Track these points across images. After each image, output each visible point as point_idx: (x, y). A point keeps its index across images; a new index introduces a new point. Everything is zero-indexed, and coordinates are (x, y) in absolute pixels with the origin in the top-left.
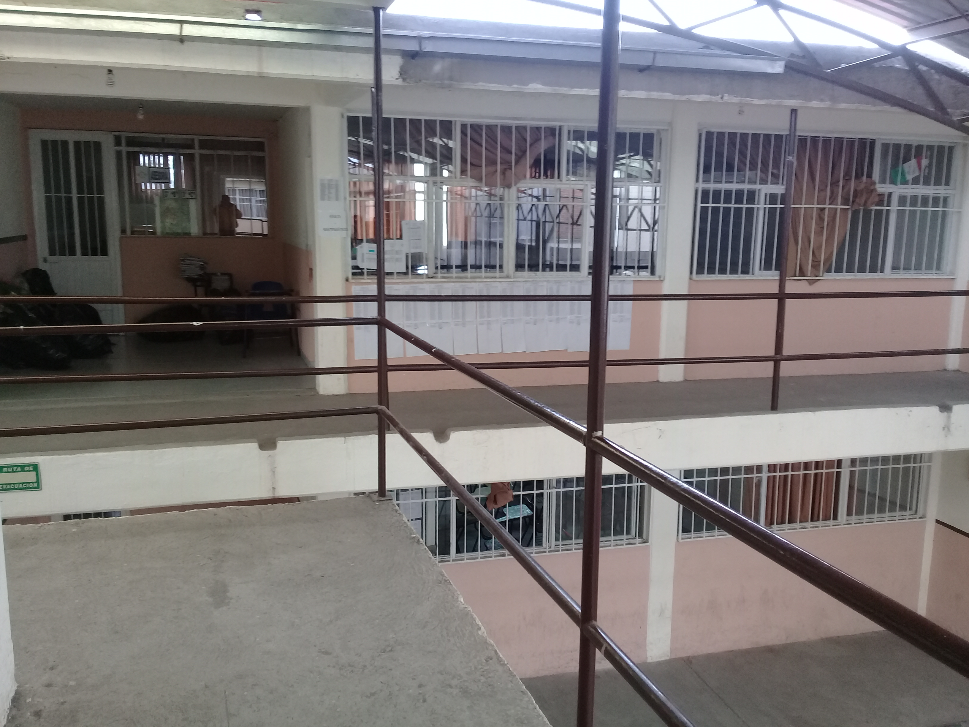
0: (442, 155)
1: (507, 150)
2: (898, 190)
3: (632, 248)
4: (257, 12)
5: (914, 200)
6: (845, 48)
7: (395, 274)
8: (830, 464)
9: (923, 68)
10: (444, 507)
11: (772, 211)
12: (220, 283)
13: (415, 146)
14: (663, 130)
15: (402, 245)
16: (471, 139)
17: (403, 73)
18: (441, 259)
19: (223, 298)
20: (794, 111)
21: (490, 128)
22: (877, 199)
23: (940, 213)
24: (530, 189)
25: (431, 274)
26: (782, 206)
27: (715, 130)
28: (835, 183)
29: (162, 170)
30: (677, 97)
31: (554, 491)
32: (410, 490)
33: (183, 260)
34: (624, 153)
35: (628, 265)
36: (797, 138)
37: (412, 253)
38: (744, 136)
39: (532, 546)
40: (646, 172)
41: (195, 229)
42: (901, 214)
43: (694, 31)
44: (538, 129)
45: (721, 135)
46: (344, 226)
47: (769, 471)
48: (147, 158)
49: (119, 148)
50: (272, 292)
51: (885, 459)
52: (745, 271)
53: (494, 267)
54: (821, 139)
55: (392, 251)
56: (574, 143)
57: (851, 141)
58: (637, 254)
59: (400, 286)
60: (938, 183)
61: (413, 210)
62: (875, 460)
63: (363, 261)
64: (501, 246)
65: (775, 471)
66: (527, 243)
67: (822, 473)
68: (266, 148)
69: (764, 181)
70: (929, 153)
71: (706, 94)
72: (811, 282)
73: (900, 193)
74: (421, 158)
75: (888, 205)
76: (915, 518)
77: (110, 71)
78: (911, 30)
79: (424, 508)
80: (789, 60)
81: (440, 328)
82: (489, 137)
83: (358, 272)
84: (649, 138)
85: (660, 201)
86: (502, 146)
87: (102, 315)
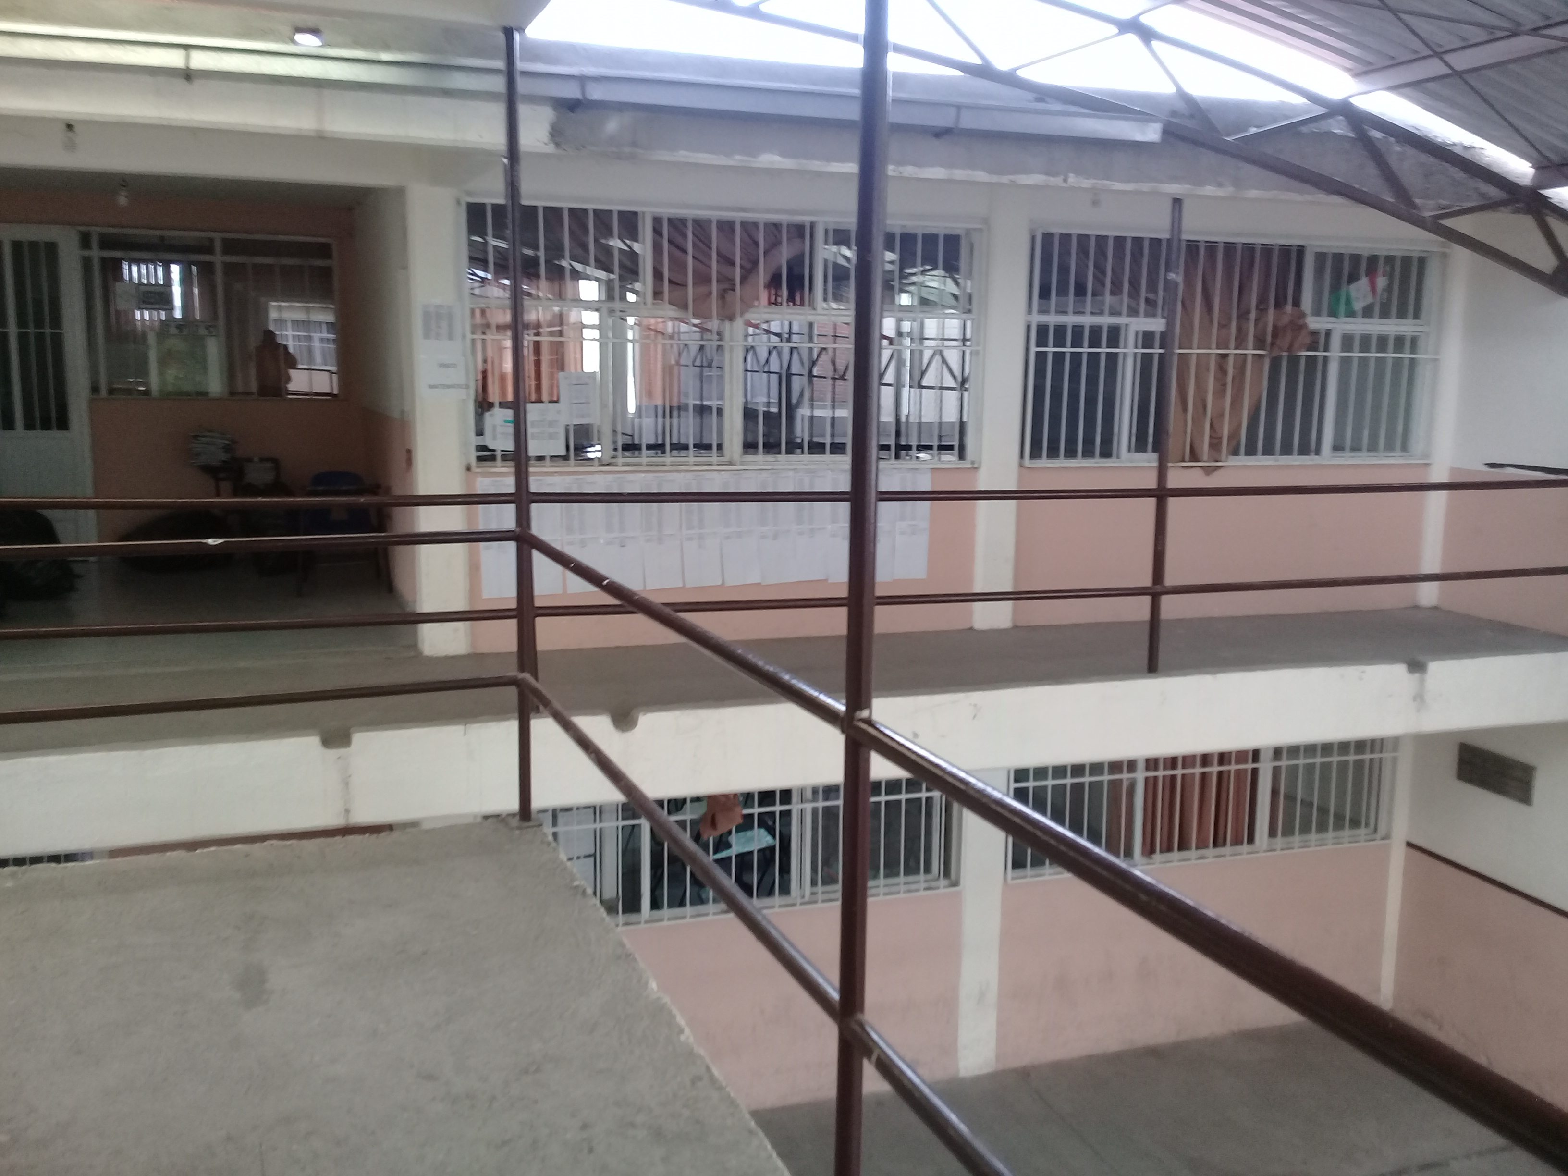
0: (622, 266)
1: (727, 260)
2: (1340, 326)
3: (929, 416)
4: (315, 31)
5: (1365, 342)
6: (1255, 103)
7: (548, 459)
8: (1241, 756)
9: (1376, 134)
10: (631, 835)
11: (1147, 359)
12: (259, 474)
13: (579, 251)
14: (975, 229)
15: (559, 412)
16: (670, 241)
17: (556, 134)
18: (623, 434)
19: (260, 499)
20: (1177, 202)
21: (701, 225)
22: (1308, 340)
23: (1407, 362)
24: (767, 322)
25: (607, 460)
26: (1161, 351)
27: (1056, 230)
28: (1243, 315)
29: (162, 289)
30: (995, 179)
31: (808, 807)
32: (575, 809)
33: (196, 437)
34: (914, 266)
35: (922, 444)
36: (1184, 244)
37: (575, 425)
38: (1101, 240)
39: (774, 894)
40: (952, 297)
41: (215, 385)
42: (1345, 363)
43: (1020, 73)
44: (777, 226)
45: (1066, 238)
46: (462, 381)
47: (1148, 768)
48: (135, 269)
49: (86, 253)
50: (344, 488)
51: (1327, 748)
52: (1106, 453)
53: (708, 447)
54: (1221, 246)
55: (542, 421)
56: (834, 248)
57: (1267, 250)
58: (937, 426)
59: (556, 479)
60: (1402, 314)
61: (578, 356)
62: (1310, 749)
63: (494, 438)
64: (720, 411)
65: (1156, 769)
66: (762, 409)
67: (1229, 771)
68: (335, 254)
69: (1133, 312)
70: (1388, 268)
71: (1040, 173)
72: (1209, 471)
73: (1343, 330)
74: (589, 270)
75: (1326, 349)
76: (1374, 840)
77: (70, 127)
78: (1357, 75)
79: (599, 837)
80: (1168, 120)
81: (623, 546)
82: (697, 237)
83: (486, 455)
84: (953, 241)
85: (972, 343)
86: (719, 254)
87: (59, 528)
